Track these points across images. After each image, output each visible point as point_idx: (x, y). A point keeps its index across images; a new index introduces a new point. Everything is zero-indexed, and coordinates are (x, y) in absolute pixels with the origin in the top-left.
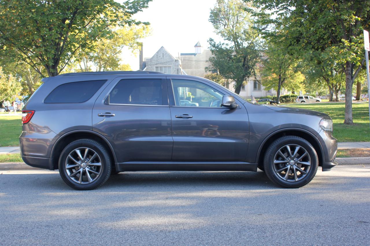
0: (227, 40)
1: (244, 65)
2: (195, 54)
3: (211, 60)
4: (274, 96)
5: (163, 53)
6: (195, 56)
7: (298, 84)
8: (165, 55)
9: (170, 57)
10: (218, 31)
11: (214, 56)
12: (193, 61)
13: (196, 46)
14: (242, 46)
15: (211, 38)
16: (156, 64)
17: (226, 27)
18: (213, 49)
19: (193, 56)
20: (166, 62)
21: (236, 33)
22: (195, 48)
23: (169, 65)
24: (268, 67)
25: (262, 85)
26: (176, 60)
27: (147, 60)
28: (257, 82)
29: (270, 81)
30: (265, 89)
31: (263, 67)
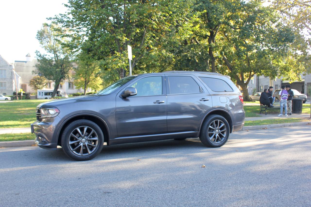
0: (49, 53)
1: (61, 71)
2: (26, 62)
3: (36, 66)
4: (82, 93)
7: (98, 86)
8: (2, 61)
9: (6, 63)
10: (43, 45)
11: (39, 63)
12: (24, 66)
14: (60, 58)
15: (37, 50)
17: (48, 43)
18: (39, 58)
19: (24, 63)
20: (2, 66)
21: (55, 48)
22: (26, 57)
23: (5, 68)
24: (78, 74)
25: (74, 85)
26: (10, 66)
28: (71, 84)
29: (80, 83)
30: (76, 88)
31: (75, 73)
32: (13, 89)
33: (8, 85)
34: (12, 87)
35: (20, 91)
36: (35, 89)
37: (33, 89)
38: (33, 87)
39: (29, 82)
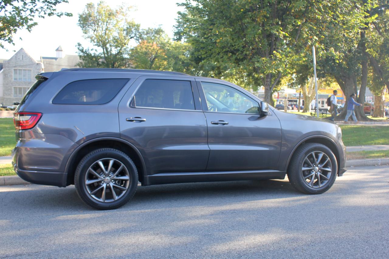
0: (97, 46)
3: (78, 65)
5: (23, 56)
6: (56, 60)
8: (25, 57)
9: (30, 60)
10: (87, 36)
11: (81, 61)
13: (57, 50)
14: (111, 53)
15: (79, 43)
16: (15, 67)
17: (95, 32)
18: (82, 54)
20: (26, 65)
21: (105, 39)
23: (29, 68)
26: (38, 64)
27: (4, 61)
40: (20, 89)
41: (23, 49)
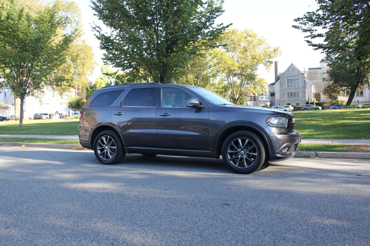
2: (320, 68)
5: (293, 69)
6: (320, 69)
8: (294, 70)
12: (318, 74)
13: (321, 62)
16: (287, 78)
19: (319, 70)
20: (295, 76)
23: (297, 77)
26: (303, 74)
27: (280, 74)
32: (306, 99)
33: (300, 95)
34: (305, 97)
35: (314, 101)
36: (330, 98)
37: (327, 97)
38: (327, 95)
39: (323, 90)
40: (291, 93)
41: (293, 64)
